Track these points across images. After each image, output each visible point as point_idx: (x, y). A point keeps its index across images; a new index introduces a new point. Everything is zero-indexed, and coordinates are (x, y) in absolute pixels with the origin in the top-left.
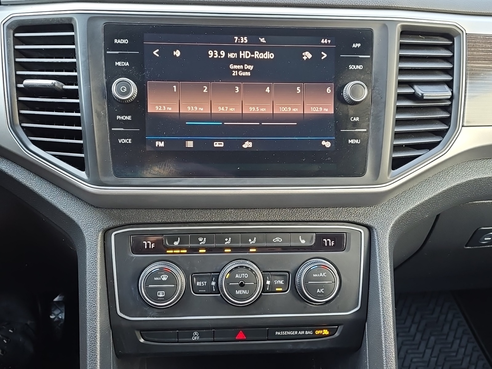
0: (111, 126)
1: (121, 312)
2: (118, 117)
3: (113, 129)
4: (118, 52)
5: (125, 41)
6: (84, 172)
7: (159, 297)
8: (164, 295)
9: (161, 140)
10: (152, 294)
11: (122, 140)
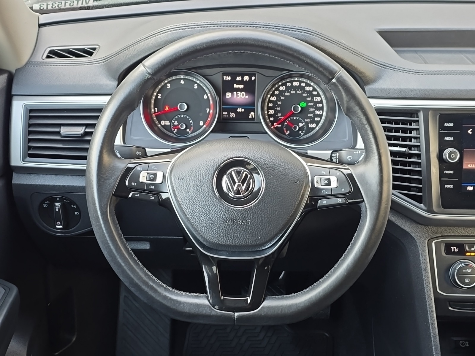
0: (440, 177)
1: (439, 290)
2: (446, 172)
3: (442, 179)
4: (446, 132)
5: (451, 125)
6: (422, 205)
7: (466, 282)
8: (469, 281)
9: (471, 186)
10: (462, 280)
11: (447, 186)
